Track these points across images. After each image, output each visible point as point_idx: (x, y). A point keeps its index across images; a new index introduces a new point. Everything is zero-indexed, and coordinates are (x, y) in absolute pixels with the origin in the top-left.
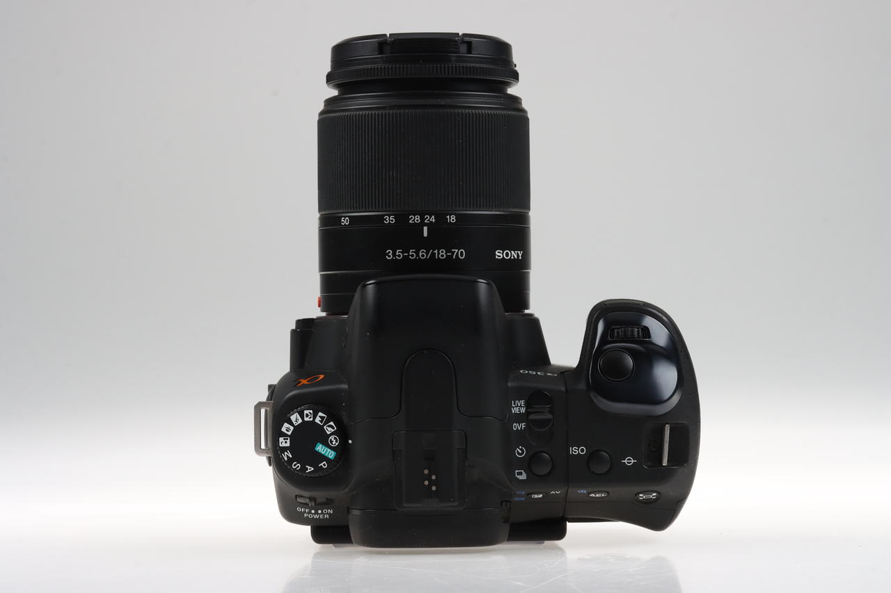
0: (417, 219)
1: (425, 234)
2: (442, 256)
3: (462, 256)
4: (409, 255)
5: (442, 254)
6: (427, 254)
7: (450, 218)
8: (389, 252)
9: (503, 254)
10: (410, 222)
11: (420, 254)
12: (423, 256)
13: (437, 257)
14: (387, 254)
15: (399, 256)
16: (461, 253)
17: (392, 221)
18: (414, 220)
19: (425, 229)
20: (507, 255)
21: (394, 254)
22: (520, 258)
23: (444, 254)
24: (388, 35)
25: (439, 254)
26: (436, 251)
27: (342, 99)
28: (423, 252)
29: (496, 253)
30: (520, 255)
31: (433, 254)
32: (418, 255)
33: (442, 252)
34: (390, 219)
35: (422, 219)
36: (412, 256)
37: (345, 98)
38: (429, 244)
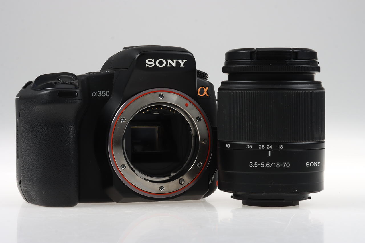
0: (263, 147)
1: (270, 155)
2: (278, 166)
3: (288, 166)
4: (261, 165)
5: (278, 165)
6: (270, 165)
7: (280, 147)
8: (251, 163)
9: (309, 164)
10: (260, 148)
11: (267, 165)
12: (268, 166)
13: (275, 167)
14: (250, 164)
15: (256, 165)
16: (287, 164)
17: (251, 147)
18: (261, 148)
19: (270, 152)
20: (312, 164)
21: (253, 164)
22: (319, 165)
23: (279, 165)
24: (255, 49)
25: (276, 165)
26: (275, 164)
27: (230, 83)
28: (268, 164)
29: (306, 164)
30: (319, 164)
31: (273, 165)
32: (265, 165)
33: (278, 164)
34: (249, 147)
35: (266, 147)
36: (263, 166)
37: (232, 83)
38: (271, 160)
